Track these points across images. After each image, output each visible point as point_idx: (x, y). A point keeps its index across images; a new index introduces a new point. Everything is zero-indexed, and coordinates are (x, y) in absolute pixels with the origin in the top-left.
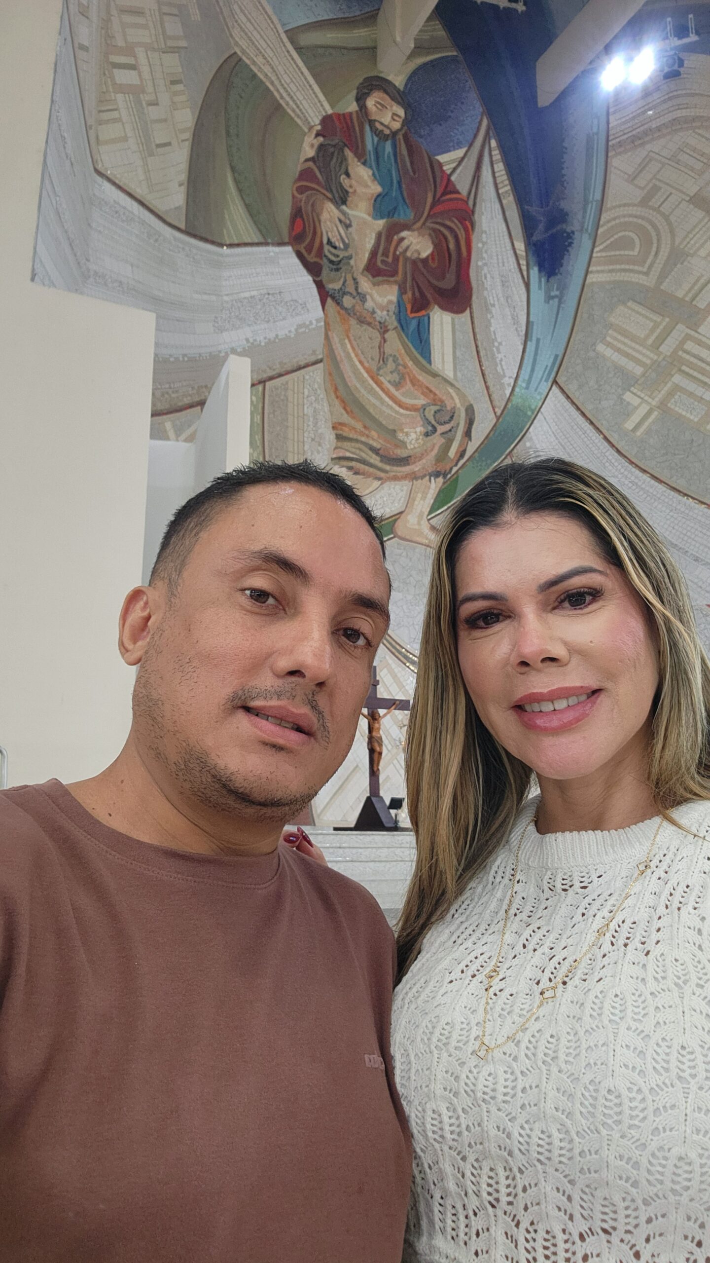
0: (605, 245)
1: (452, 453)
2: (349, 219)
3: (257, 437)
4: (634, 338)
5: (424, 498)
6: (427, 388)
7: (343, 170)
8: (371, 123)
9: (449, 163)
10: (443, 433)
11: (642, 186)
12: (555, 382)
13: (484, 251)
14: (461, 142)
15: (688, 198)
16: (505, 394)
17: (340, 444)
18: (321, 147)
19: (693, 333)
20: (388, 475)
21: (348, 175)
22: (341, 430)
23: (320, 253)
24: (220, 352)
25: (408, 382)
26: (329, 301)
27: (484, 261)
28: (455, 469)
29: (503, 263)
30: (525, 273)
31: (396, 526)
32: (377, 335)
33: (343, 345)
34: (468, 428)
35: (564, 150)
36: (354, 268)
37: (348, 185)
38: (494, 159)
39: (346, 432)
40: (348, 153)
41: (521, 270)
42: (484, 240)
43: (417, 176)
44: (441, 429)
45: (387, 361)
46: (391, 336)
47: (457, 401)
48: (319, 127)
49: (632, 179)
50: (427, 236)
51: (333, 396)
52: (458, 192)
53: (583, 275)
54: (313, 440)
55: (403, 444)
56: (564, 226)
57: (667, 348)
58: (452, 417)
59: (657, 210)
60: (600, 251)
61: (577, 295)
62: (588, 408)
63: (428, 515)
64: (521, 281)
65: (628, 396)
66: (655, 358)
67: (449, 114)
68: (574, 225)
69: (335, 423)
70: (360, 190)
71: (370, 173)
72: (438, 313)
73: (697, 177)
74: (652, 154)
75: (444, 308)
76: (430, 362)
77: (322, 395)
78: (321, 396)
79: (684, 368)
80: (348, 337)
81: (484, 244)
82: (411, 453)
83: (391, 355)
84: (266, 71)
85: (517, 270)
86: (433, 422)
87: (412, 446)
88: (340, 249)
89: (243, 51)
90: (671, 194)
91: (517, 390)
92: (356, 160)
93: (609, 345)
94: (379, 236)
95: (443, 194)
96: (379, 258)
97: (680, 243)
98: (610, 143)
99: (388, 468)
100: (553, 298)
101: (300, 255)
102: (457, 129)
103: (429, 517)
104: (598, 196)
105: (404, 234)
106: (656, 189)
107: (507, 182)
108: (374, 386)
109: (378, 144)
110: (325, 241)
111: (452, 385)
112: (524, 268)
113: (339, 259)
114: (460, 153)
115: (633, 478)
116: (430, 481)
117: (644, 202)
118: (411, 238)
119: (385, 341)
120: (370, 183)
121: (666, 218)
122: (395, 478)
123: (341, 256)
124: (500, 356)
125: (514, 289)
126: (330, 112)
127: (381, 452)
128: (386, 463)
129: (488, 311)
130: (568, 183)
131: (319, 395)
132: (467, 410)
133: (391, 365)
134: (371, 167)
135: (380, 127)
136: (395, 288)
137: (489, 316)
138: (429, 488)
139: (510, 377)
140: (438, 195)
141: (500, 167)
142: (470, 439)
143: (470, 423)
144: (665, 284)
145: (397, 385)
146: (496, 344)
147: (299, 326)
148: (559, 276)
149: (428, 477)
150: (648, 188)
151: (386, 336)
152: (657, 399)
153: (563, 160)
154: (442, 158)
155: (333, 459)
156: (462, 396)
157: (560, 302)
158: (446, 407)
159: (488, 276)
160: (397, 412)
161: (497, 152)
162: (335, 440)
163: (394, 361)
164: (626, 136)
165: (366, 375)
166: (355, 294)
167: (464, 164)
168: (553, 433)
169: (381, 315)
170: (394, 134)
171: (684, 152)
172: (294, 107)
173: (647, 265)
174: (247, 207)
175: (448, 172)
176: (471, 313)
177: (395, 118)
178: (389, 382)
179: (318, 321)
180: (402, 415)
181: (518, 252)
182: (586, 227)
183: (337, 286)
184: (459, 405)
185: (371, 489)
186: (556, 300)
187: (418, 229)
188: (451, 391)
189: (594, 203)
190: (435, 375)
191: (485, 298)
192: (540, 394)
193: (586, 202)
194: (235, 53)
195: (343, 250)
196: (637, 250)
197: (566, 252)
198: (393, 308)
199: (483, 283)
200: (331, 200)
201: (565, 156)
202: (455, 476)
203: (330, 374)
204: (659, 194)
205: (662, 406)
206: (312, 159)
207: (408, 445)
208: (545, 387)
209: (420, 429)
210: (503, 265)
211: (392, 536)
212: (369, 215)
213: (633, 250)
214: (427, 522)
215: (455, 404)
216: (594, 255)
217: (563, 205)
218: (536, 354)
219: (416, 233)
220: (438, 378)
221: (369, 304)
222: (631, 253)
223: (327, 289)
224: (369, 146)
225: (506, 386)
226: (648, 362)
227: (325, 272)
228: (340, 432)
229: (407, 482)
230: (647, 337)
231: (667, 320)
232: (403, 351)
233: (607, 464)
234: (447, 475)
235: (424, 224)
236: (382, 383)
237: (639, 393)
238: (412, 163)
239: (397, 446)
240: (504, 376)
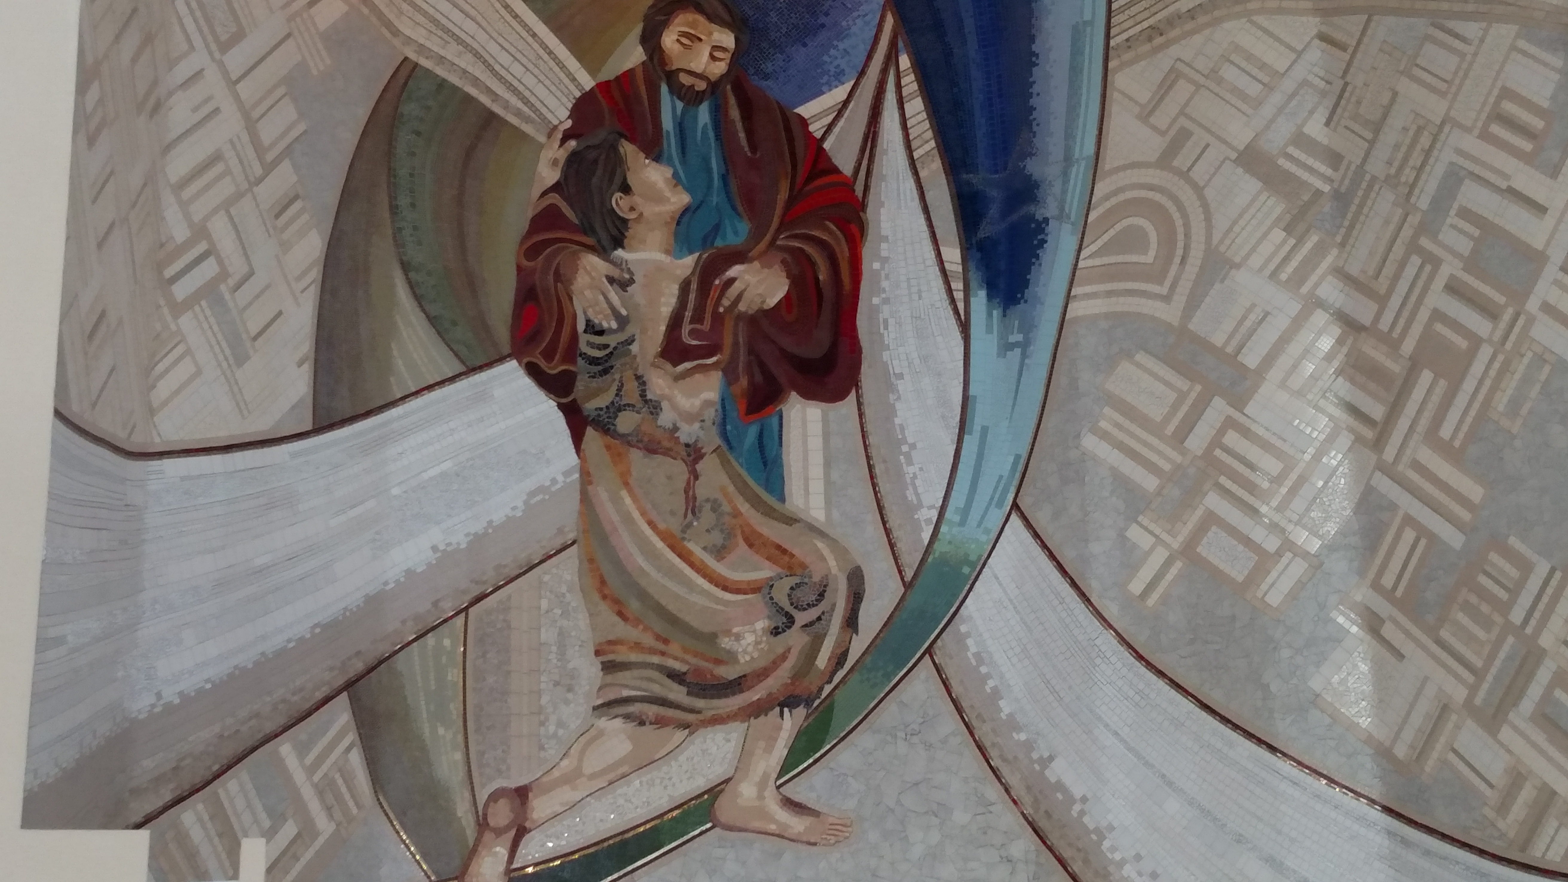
0: (1100, 243)
1: (822, 661)
2: (629, 271)
3: (452, 706)
4: (1143, 421)
5: (769, 749)
6: (779, 547)
7: (617, 181)
8: (671, 76)
9: (818, 117)
10: (806, 626)
11: (1164, 127)
12: (1015, 506)
13: (883, 275)
14: (842, 72)
15: (1234, 156)
16: (922, 540)
17: (609, 679)
18: (573, 159)
19: (1236, 415)
20: (700, 717)
21: (626, 189)
22: (613, 652)
23: (572, 352)
24: (386, 583)
25: (741, 542)
26: (590, 432)
27: (884, 296)
28: (828, 689)
29: (920, 292)
30: (961, 306)
31: (715, 805)
32: (679, 469)
33: (616, 500)
34: (852, 609)
35: (1034, 59)
36: (638, 359)
37: (626, 209)
38: (905, 92)
39: (623, 655)
40: (628, 149)
41: (953, 301)
42: (884, 254)
43: (758, 155)
44: (801, 618)
45: (700, 512)
46: (709, 466)
47: (832, 563)
48: (569, 124)
49: (1146, 115)
50: (776, 267)
51: (596, 597)
52: (836, 170)
53: (1061, 303)
54: (557, 684)
55: (731, 657)
56: (1032, 208)
57: (1196, 442)
58: (822, 595)
59: (1185, 175)
60: (1090, 257)
61: (1052, 341)
62: (1067, 556)
63: (778, 778)
64: (953, 321)
65: (1134, 533)
66: (1179, 459)
67: (822, 20)
68: (1048, 209)
69: (600, 644)
70: (649, 210)
71: (668, 172)
72: (798, 406)
73: (1250, 111)
74: (1179, 65)
75: (809, 394)
76: (782, 499)
77: (575, 600)
78: (574, 604)
79: (1223, 480)
80: (626, 484)
81: (884, 261)
82: (747, 670)
83: (708, 500)
84: (463, 65)
85: (946, 303)
86: (788, 608)
87: (748, 658)
88: (612, 331)
89: (422, 49)
90: (1207, 146)
91: (944, 529)
92: (642, 155)
93: (1105, 436)
94: (685, 287)
95: (810, 179)
96: (686, 328)
97: (1221, 241)
98: (1112, 43)
99: (700, 703)
100: (1010, 347)
101: (533, 371)
102: (836, 47)
103: (778, 783)
104: (1090, 148)
105: (734, 271)
106: (1184, 135)
107: (929, 134)
108: (677, 561)
109: (683, 113)
110: (581, 326)
111: (822, 534)
112: (959, 296)
113: (607, 351)
114: (840, 93)
115: (1141, 686)
116: (782, 714)
117: (1165, 160)
118: (747, 277)
119: (696, 478)
120: (668, 194)
121: (1199, 190)
122: (717, 720)
123: (613, 345)
124: (910, 470)
125: (939, 339)
126: (588, 83)
127: (689, 678)
128: (697, 696)
129: (891, 388)
130: (1038, 125)
131: (569, 603)
132: (849, 579)
133: (707, 517)
134: (670, 163)
135: (685, 79)
136: (716, 378)
137: (892, 397)
138: (780, 728)
139: (930, 508)
140: (799, 179)
141: (916, 107)
142: (856, 631)
143: (856, 597)
144: (1195, 320)
145: (720, 552)
146: (905, 448)
147: (532, 494)
148: (1022, 306)
149: (778, 709)
150: (1172, 132)
151: (699, 467)
152: (1181, 538)
153: (1031, 80)
154: (805, 110)
155: (595, 708)
156: (840, 551)
157: (1024, 356)
158: (811, 577)
159: (891, 321)
160: (718, 601)
161: (912, 77)
162: (601, 673)
163: (714, 510)
164: (1139, 28)
165: (660, 545)
166: (639, 405)
167: (847, 113)
168: (1010, 600)
169: (688, 432)
170: (714, 86)
171: (1232, 63)
172: (520, 105)
173: (1168, 283)
174: (432, 320)
175: (818, 135)
176: (858, 397)
177: (717, 54)
178: (705, 549)
179: (567, 474)
180: (727, 603)
181: (947, 266)
182: (1067, 210)
183: (602, 401)
184: (835, 570)
185: (670, 747)
186: (1018, 351)
187: (758, 257)
188: (820, 545)
189: (1083, 164)
190: (790, 520)
191: (885, 365)
192: (987, 531)
193: (1068, 160)
194: (406, 59)
195: (614, 332)
196: (1152, 253)
197: (1034, 260)
198: (711, 414)
199: (882, 336)
200: (592, 249)
201: (1035, 70)
202: (827, 702)
203: (591, 561)
204: (1189, 144)
205: (1189, 551)
206: (556, 188)
207: (740, 657)
208: (996, 516)
209: (761, 625)
210: (920, 298)
211: (709, 825)
212: (667, 252)
213: (1146, 254)
214: (775, 791)
215: (829, 569)
216: (1081, 264)
217: (1033, 167)
218: (980, 456)
219: (756, 264)
220: (798, 524)
221: (666, 418)
222: (1142, 259)
223: (586, 413)
224: (667, 123)
225: (923, 524)
226: (1167, 467)
227: (581, 385)
228: (610, 657)
229: (737, 724)
230: (1167, 419)
231: (1198, 388)
232: (731, 489)
233: (1098, 661)
234: (813, 701)
235: (772, 243)
236: (691, 553)
237: (1152, 527)
238: (749, 133)
239: (718, 662)
240: (920, 505)
